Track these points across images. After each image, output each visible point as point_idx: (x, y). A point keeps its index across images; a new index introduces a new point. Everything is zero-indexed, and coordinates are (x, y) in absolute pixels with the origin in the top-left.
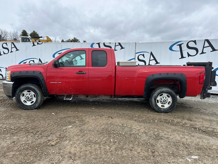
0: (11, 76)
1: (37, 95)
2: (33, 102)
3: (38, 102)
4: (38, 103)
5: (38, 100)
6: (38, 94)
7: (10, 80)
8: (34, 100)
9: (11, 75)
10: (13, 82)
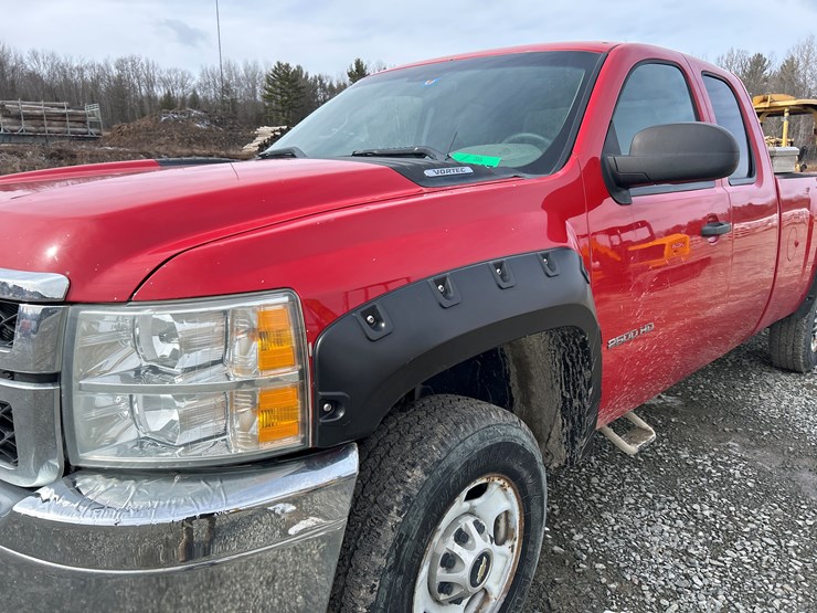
7: (292, 442)
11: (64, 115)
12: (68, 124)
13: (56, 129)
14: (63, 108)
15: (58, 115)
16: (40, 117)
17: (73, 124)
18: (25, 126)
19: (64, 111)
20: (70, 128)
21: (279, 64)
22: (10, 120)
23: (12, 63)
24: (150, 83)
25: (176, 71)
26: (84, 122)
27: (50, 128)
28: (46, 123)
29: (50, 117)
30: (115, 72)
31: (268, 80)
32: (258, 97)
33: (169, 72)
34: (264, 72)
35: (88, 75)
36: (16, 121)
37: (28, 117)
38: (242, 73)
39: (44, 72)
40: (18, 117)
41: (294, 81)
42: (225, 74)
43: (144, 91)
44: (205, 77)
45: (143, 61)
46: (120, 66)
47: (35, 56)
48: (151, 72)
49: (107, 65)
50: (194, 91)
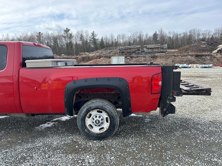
11: (159, 47)
12: (159, 49)
13: (156, 51)
14: (159, 45)
15: (157, 47)
16: (153, 48)
17: (160, 49)
18: (150, 50)
19: (159, 46)
20: (160, 50)
22: (147, 49)
24: (199, 35)
25: (207, 30)
26: (163, 49)
27: (155, 51)
28: (154, 49)
29: (155, 48)
30: (188, 34)
33: (205, 31)
35: (182, 35)
36: (148, 50)
37: (151, 48)
39: (171, 36)
40: (148, 49)
43: (196, 37)
44: (216, 31)
45: (197, 29)
46: (190, 32)
47: (169, 33)
48: (199, 32)
49: (187, 32)
50: (212, 36)
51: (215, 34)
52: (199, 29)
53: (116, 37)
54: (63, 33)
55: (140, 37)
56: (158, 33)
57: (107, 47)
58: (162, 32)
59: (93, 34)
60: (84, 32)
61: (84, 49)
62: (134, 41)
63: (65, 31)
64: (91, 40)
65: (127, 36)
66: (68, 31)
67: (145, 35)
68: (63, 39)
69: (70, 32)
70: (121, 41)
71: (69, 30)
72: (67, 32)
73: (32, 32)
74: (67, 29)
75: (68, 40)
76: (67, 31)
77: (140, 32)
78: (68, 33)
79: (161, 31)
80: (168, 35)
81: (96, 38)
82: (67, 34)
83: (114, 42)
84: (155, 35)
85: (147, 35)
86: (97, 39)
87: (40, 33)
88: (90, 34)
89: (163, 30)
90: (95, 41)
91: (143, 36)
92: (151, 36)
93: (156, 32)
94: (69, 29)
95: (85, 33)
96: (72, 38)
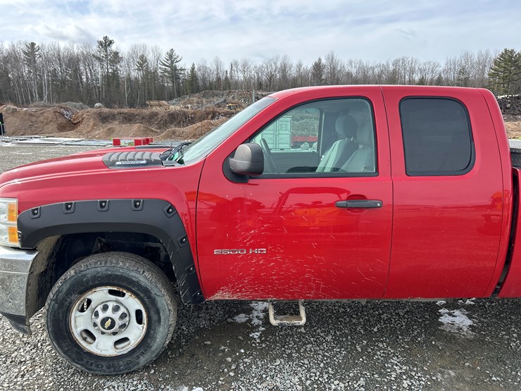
0: (20, 226)
1: (155, 317)
2: (126, 339)
3: (154, 348)
4: (153, 352)
5: (154, 338)
6: (158, 312)
7: (18, 245)
8: (136, 333)
9: (19, 221)
10: (30, 251)
21: (506, 50)
23: (339, 68)
24: (412, 71)
25: (429, 63)
30: (391, 68)
31: (495, 63)
32: (486, 76)
33: (425, 64)
34: (493, 57)
35: (376, 71)
38: (476, 59)
39: (354, 71)
41: (516, 61)
42: (463, 61)
43: (407, 77)
44: (449, 65)
45: (410, 59)
46: (395, 64)
47: (351, 63)
48: (413, 65)
49: (388, 64)
50: (440, 74)
51: (446, 71)
52: (414, 60)
53: (227, 67)
54: (95, 49)
55: (284, 70)
56: (324, 61)
57: (206, 89)
58: (332, 61)
59: (171, 56)
60: (149, 48)
61: (149, 92)
62: (271, 79)
63: (101, 43)
64: (165, 71)
65: (252, 66)
66: (109, 45)
67: (294, 65)
68: (97, 63)
69: (113, 48)
70: (240, 76)
71: (111, 42)
72: (105, 46)
73: (15, 43)
74: (106, 38)
75: (109, 66)
76: (106, 43)
77: (285, 58)
78: (108, 49)
79: (331, 59)
80: (348, 68)
81: (179, 65)
82: (106, 51)
83: (223, 78)
84: (318, 67)
85: (300, 66)
86: (181, 70)
87: (33, 44)
88: (164, 56)
89: (335, 55)
90: (174, 73)
91: (291, 67)
92: (309, 68)
93: (320, 60)
94: (110, 39)
95: (151, 53)
96: (119, 62)
